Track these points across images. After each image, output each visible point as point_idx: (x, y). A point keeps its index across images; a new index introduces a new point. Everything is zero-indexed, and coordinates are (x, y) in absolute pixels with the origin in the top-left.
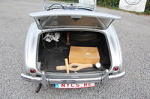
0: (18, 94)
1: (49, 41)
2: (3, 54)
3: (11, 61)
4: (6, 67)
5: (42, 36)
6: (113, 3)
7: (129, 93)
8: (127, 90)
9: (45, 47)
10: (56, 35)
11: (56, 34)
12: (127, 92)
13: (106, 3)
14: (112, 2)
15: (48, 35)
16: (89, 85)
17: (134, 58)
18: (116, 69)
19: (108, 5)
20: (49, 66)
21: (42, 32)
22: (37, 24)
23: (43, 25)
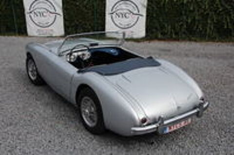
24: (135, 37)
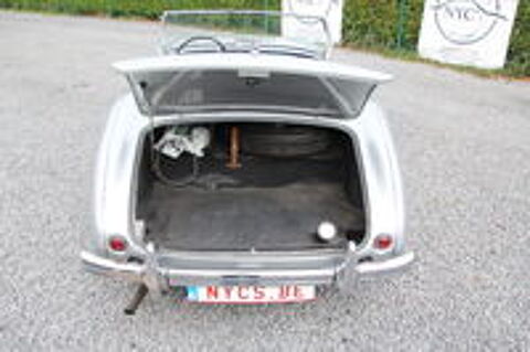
0: (69, 324)
1: (173, 153)
2: (22, 200)
3: (49, 222)
4: (33, 240)
5: (152, 138)
6: (399, 38)
7: (432, 330)
8: (425, 319)
9: (159, 174)
10: (197, 136)
11: (195, 132)
12: (425, 324)
13: (373, 36)
14: (394, 35)
15: (169, 136)
16: (295, 295)
17: (457, 218)
18: (383, 243)
19: (382, 43)
20: (170, 235)
21: (152, 123)
22: (137, 99)
23: (155, 100)
24: (480, 64)
